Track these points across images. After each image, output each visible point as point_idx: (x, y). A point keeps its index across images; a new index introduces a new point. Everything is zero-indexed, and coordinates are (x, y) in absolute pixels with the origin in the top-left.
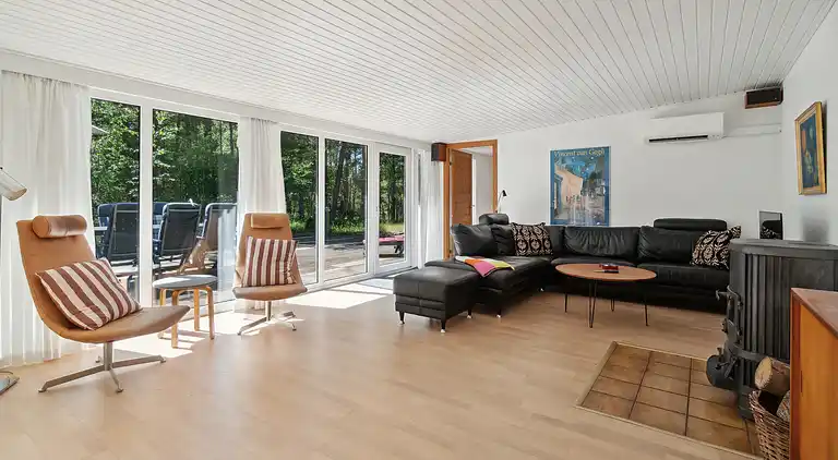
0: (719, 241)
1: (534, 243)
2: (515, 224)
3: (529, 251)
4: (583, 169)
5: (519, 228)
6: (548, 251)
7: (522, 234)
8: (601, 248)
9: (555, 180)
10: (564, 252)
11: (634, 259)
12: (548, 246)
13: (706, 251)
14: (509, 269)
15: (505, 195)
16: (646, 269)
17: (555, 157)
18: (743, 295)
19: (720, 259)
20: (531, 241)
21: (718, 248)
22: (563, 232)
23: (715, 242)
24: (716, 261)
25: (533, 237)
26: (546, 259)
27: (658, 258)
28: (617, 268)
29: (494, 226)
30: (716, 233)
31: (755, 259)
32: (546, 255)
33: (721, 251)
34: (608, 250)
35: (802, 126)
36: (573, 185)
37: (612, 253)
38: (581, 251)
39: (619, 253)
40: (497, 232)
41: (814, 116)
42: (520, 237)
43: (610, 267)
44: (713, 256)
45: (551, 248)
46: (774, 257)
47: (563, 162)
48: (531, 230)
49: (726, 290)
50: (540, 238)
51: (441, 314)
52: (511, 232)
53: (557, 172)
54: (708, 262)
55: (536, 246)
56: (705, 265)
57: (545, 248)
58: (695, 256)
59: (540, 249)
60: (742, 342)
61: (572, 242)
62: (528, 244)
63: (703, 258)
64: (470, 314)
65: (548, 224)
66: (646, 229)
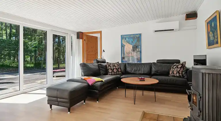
0: (179, 67)
1: (115, 70)
2: (108, 63)
3: (113, 73)
4: (132, 42)
5: (109, 64)
6: (120, 73)
7: (110, 67)
8: (139, 70)
9: (123, 46)
10: (126, 73)
11: (150, 74)
12: (120, 71)
13: (174, 71)
14: (102, 81)
15: (104, 51)
16: (154, 78)
17: (123, 37)
18: (201, 93)
19: (179, 73)
20: (113, 69)
21: (179, 69)
22: (125, 65)
23: (178, 68)
24: (178, 75)
25: (114, 67)
26: (119, 76)
27: (158, 74)
28: (144, 79)
29: (99, 63)
30: (177, 64)
31: (207, 75)
32: (119, 74)
33: (180, 70)
34: (141, 72)
35: (208, 23)
36: (129, 47)
37: (143, 72)
38: (132, 72)
39: (145, 73)
40: (100, 66)
41: (216, 15)
42: (109, 67)
43: (142, 79)
44: (177, 73)
45: (121, 71)
46: (216, 74)
47: (125, 39)
48: (114, 65)
49: (190, 89)
50: (117, 67)
51: (68, 105)
52: (106, 66)
53: (123, 43)
54: (175, 75)
55: (115, 71)
56: (174, 76)
57: (119, 72)
58: (171, 73)
59: (117, 72)
60: (201, 117)
61: (129, 69)
62: (113, 70)
63: (173, 73)
64: (85, 102)
65: (120, 62)
66: (154, 63)
